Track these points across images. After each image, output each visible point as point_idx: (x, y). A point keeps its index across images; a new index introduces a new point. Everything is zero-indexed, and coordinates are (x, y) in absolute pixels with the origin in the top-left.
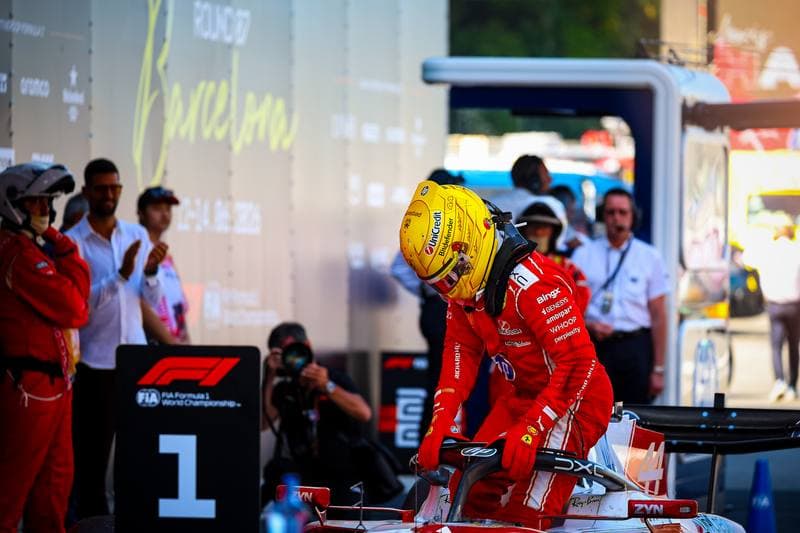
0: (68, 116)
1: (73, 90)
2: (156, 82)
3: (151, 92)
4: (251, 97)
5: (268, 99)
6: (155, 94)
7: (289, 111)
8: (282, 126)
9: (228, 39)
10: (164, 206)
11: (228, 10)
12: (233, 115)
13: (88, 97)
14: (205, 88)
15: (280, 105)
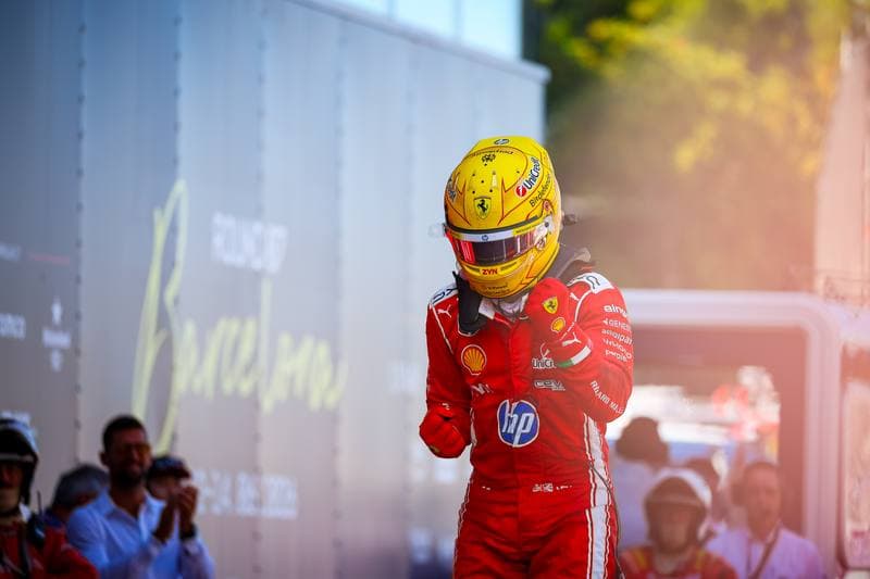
0: (49, 363)
1: (55, 329)
2: (163, 320)
3: (157, 332)
4: (285, 340)
5: (308, 343)
6: (163, 335)
7: (335, 358)
8: (326, 376)
9: (257, 264)
10: (171, 481)
11: (258, 227)
12: (263, 362)
13: (75, 340)
14: (227, 328)
15: (323, 351)
